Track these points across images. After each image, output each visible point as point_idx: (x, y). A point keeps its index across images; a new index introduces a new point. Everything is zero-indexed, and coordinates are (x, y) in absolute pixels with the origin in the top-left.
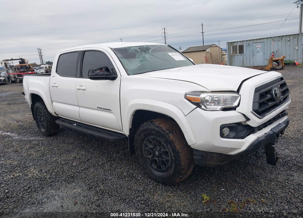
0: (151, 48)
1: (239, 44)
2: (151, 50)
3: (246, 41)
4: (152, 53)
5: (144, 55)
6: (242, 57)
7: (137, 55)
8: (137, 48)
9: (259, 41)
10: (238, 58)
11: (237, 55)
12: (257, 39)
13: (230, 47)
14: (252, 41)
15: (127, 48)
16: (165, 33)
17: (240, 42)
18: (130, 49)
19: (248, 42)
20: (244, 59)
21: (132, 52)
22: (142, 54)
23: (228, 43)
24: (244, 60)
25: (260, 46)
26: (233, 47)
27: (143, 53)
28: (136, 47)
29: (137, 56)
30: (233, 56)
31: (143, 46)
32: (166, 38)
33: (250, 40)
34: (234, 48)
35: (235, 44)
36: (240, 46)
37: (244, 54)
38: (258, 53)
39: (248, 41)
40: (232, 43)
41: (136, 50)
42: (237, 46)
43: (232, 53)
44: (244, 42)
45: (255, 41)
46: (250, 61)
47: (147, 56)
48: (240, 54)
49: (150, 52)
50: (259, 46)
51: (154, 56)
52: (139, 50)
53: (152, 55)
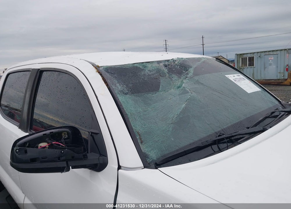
0: (191, 65)
1: (249, 56)
2: (191, 71)
3: (257, 53)
4: (196, 78)
5: (178, 83)
6: (252, 70)
7: (163, 81)
8: (161, 64)
9: (271, 53)
10: (248, 70)
11: (246, 67)
12: (270, 51)
13: (238, 60)
14: (264, 53)
15: (137, 65)
16: (166, 45)
17: (250, 53)
18: (145, 67)
19: (259, 54)
20: (255, 71)
21: (149, 75)
22: (172, 80)
23: (237, 55)
24: (255, 73)
25: (273, 58)
26: (242, 59)
27: (175, 77)
28: (159, 62)
29: (161, 84)
30: (242, 69)
31: (174, 61)
32: (167, 49)
33: (261, 52)
34: (244, 60)
35: (245, 56)
36: (250, 58)
37: (254, 67)
38: (270, 66)
39: (259, 52)
40: (241, 54)
41: (158, 71)
42: (247, 58)
43: (241, 65)
44: (255, 54)
45: (267, 53)
46: (261, 74)
47: (186, 84)
48: (250, 67)
49: (190, 74)
50: (271, 58)
51: (202, 84)
52: (166, 70)
53: (198, 82)
